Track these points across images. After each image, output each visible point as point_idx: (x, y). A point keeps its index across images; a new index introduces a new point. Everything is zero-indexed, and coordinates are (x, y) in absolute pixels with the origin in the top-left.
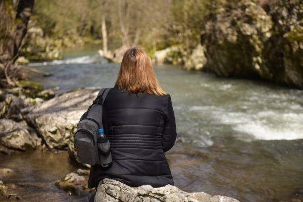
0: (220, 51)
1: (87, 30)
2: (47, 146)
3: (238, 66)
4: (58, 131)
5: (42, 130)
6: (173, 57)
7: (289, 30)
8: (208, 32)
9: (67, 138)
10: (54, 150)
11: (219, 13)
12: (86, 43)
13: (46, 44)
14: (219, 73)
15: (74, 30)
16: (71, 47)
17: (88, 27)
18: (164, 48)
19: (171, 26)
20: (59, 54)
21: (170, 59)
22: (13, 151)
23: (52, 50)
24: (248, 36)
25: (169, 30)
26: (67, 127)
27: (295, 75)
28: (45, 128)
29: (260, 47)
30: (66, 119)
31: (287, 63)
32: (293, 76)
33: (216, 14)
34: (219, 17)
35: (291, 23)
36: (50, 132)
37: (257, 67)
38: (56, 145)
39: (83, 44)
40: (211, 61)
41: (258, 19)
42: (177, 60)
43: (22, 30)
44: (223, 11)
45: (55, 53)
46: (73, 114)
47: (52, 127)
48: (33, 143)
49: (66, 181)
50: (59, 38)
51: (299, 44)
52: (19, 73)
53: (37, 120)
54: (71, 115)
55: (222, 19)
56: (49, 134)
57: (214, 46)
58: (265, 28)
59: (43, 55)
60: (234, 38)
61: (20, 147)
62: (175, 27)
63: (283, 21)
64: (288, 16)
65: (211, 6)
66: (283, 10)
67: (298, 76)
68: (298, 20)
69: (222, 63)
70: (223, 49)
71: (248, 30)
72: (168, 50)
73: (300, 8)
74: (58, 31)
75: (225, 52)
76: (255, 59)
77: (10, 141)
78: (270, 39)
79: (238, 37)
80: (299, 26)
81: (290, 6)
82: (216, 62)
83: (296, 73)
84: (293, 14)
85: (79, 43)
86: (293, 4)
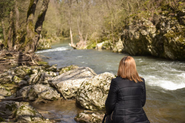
0: (131, 43)
1: (61, 33)
2: (64, 98)
3: (140, 50)
4: (69, 90)
5: (61, 90)
6: (106, 46)
7: (166, 32)
8: (125, 34)
9: (73, 94)
10: (67, 99)
11: (130, 25)
12: (61, 39)
13: (44, 41)
14: (131, 54)
15: (55, 34)
16: (54, 42)
17: (61, 32)
18: (101, 42)
19: (104, 31)
20: (50, 46)
21: (105, 47)
22: (47, 101)
23: (46, 44)
24: (145, 35)
25: (103, 33)
26: (73, 88)
27: (170, 53)
28: (62, 89)
29: (151, 41)
30: (72, 84)
31: (166, 48)
32: (169, 54)
33: (128, 26)
34: (130, 27)
35: (167, 29)
36: (65, 91)
37: (150, 50)
38: (68, 97)
39: (59, 40)
40: (126, 48)
41: (149, 27)
42: (108, 47)
43: (38, 37)
44: (132, 24)
45: (48, 46)
46: (75, 81)
47: (66, 88)
48: (56, 96)
49: (80, 117)
50: (49, 38)
51: (172, 39)
52: (38, 58)
53: (57, 85)
54: (74, 82)
55: (131, 28)
56: (65, 92)
57: (128, 41)
58: (153, 31)
59: (42, 47)
60: (137, 37)
61: (50, 99)
62: (106, 32)
63: (163, 28)
64: (165, 26)
65: (126, 22)
66: (163, 23)
67: (171, 54)
68: (170, 28)
69: (132, 49)
70: (133, 42)
71: (145, 33)
72: (103, 43)
73: (171, 22)
74: (49, 35)
75: (133, 43)
76: (148, 46)
77: (46, 96)
78: (156, 37)
79: (140, 36)
80: (171, 31)
81: (166, 21)
82: (129, 48)
83: (170, 52)
84: (168, 25)
85: (57, 40)
86: (167, 20)
